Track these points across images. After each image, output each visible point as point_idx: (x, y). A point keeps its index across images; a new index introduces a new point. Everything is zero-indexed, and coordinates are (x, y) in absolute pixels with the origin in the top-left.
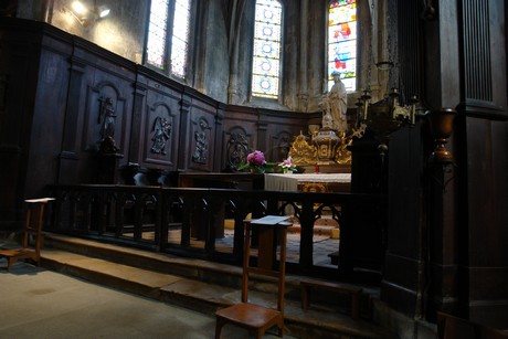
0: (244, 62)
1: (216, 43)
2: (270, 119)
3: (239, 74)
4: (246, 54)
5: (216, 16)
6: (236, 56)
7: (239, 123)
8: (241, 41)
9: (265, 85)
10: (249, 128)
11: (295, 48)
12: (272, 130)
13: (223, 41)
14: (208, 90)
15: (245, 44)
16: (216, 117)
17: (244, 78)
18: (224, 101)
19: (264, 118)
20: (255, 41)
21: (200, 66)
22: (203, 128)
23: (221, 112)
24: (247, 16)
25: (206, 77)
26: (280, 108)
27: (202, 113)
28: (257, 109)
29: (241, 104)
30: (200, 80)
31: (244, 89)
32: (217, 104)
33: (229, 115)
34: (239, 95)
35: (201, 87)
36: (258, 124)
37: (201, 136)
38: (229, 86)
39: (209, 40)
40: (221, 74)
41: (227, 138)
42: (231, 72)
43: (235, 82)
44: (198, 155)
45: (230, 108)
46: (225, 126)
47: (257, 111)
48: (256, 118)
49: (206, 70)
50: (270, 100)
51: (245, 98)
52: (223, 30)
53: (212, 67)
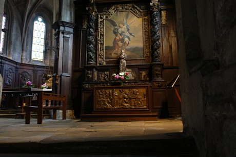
0: (29, 47)
1: (16, 39)
2: (39, 69)
3: (26, 51)
4: (29, 43)
5: (17, 28)
6: (25, 44)
7: (26, 70)
8: (27, 38)
9: (37, 55)
10: (30, 72)
11: (50, 42)
12: (39, 73)
13: (20, 38)
14: (13, 57)
15: (29, 39)
16: (16, 68)
17: (28, 52)
18: (20, 61)
19: (36, 69)
20: (34, 38)
21: (9, 48)
22: (10, 72)
23: (18, 66)
24: (30, 28)
25: (12, 53)
26: (43, 65)
27: (10, 67)
28: (34, 65)
29: (27, 63)
30: (9, 53)
31: (28, 57)
32: (16, 63)
33: (22, 67)
34: (26, 59)
35: (9, 56)
36: (34, 71)
37: (10, 75)
38: (22, 56)
39: (13, 38)
40: (18, 51)
41: (21, 76)
42: (23, 50)
43: (24, 54)
44: (8, 82)
45: (22, 64)
46: (20, 71)
47: (33, 66)
48: (33, 68)
49: (12, 50)
50: (39, 61)
51: (29, 60)
52: (19, 34)
53: (15, 49)
